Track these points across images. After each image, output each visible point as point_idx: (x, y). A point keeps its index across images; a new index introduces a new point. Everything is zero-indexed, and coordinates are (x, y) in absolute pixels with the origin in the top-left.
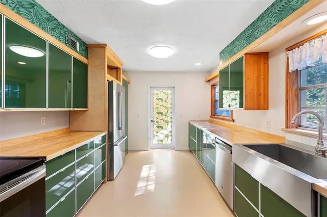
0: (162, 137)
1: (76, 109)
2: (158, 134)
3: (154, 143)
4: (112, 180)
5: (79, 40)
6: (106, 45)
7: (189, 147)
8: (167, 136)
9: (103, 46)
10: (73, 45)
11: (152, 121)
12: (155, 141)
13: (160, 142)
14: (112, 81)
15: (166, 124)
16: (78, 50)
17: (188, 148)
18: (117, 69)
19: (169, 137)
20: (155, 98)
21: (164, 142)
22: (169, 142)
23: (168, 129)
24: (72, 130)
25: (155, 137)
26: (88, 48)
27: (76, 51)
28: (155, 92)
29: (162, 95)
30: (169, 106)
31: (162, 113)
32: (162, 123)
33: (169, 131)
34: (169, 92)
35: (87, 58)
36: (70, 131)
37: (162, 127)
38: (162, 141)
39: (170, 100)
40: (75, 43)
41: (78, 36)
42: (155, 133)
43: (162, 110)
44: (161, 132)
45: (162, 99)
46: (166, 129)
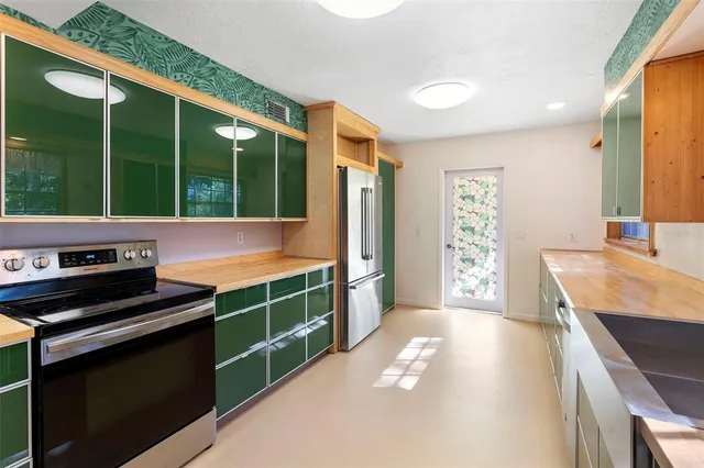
0: (472, 283)
1: (283, 220)
2: (464, 276)
3: (454, 294)
4: (343, 351)
5: (290, 102)
6: (333, 102)
7: (540, 314)
8: (485, 282)
9: (328, 106)
10: (277, 114)
11: (449, 246)
12: (456, 292)
13: (468, 295)
14: (346, 168)
15: (482, 255)
16: (288, 120)
17: (538, 316)
18: (368, 141)
19: (491, 284)
20: (457, 196)
21: (478, 295)
22: (490, 296)
23: (486, 265)
24: (286, 253)
25: (458, 282)
26: (306, 114)
27: (285, 123)
28: (457, 181)
29: (472, 189)
30: (492, 213)
31: (472, 230)
32: (473, 252)
33: (490, 271)
34: (491, 179)
35: (306, 131)
36: (283, 256)
37: (473, 262)
38: (472, 292)
39: (494, 199)
40: (283, 110)
41: (288, 97)
42: (457, 274)
43: (473, 221)
44: (470, 271)
45: (472, 198)
46: (482, 267)
